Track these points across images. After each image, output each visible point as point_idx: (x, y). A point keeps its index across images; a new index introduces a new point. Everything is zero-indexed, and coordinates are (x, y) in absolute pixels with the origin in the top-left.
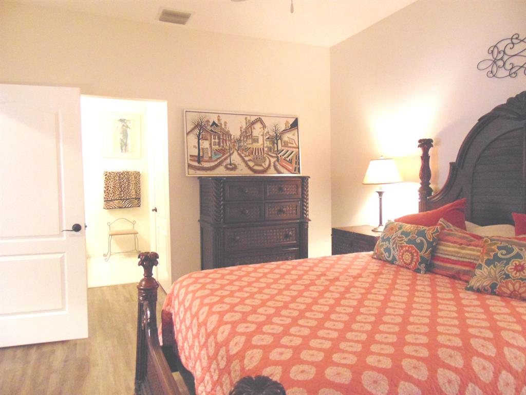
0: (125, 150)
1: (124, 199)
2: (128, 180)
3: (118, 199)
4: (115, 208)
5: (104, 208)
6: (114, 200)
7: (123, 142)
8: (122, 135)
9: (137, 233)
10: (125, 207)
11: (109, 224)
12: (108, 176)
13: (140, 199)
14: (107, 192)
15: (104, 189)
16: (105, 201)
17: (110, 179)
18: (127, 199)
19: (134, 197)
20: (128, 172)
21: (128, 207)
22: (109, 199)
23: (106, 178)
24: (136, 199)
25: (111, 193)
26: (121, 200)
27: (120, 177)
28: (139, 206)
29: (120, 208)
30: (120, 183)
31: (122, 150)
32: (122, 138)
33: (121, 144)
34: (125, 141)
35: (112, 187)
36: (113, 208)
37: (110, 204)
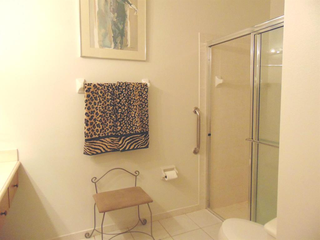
0: (121, 43)
1: (122, 136)
2: (128, 100)
3: (112, 136)
4: (106, 151)
5: (85, 153)
6: (104, 138)
7: (118, 28)
8: (116, 15)
9: (152, 201)
10: (124, 150)
11: (95, 181)
12: (92, 92)
13: (147, 133)
14: (91, 124)
15: (85, 117)
16: (86, 140)
17: (96, 98)
18: (127, 136)
19: (138, 130)
20: (127, 85)
21: (129, 150)
22: (94, 137)
23: (88, 96)
24: (142, 133)
25: (98, 126)
26: (116, 136)
27: (113, 94)
28: (147, 147)
29: (114, 150)
30: (116, 105)
31: (116, 43)
32: (115, 20)
33: (114, 31)
34: (121, 27)
35: (100, 114)
36: (102, 152)
37: (96, 144)
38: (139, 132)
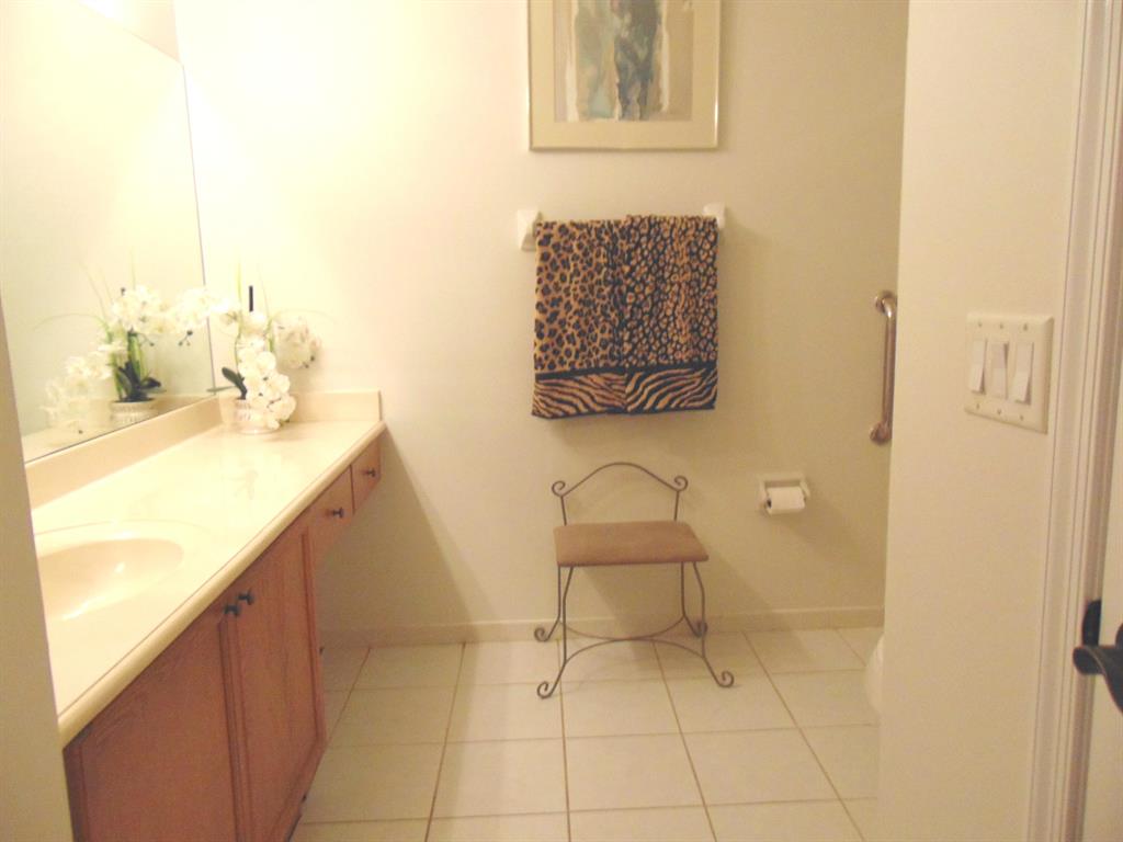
0: (643, 100)
1: (634, 369)
2: (657, 266)
3: (607, 369)
4: (592, 412)
5: (536, 413)
6: (585, 373)
7: (634, 58)
8: (628, 19)
9: (705, 558)
10: (639, 410)
11: (561, 491)
12: (556, 247)
13: (711, 365)
14: (552, 333)
15: (535, 314)
16: (539, 378)
17: (565, 264)
18: (649, 370)
19: (682, 356)
20: (654, 224)
21: (653, 410)
22: (558, 369)
23: (544, 257)
24: (693, 365)
25: (571, 339)
26: (619, 370)
27: (614, 251)
28: (710, 406)
29: (614, 411)
30: (619, 283)
31: (625, 102)
32: (625, 34)
33: (621, 69)
34: (642, 54)
35: (575, 306)
36: (579, 413)
37: (565, 390)
38: (686, 361)
